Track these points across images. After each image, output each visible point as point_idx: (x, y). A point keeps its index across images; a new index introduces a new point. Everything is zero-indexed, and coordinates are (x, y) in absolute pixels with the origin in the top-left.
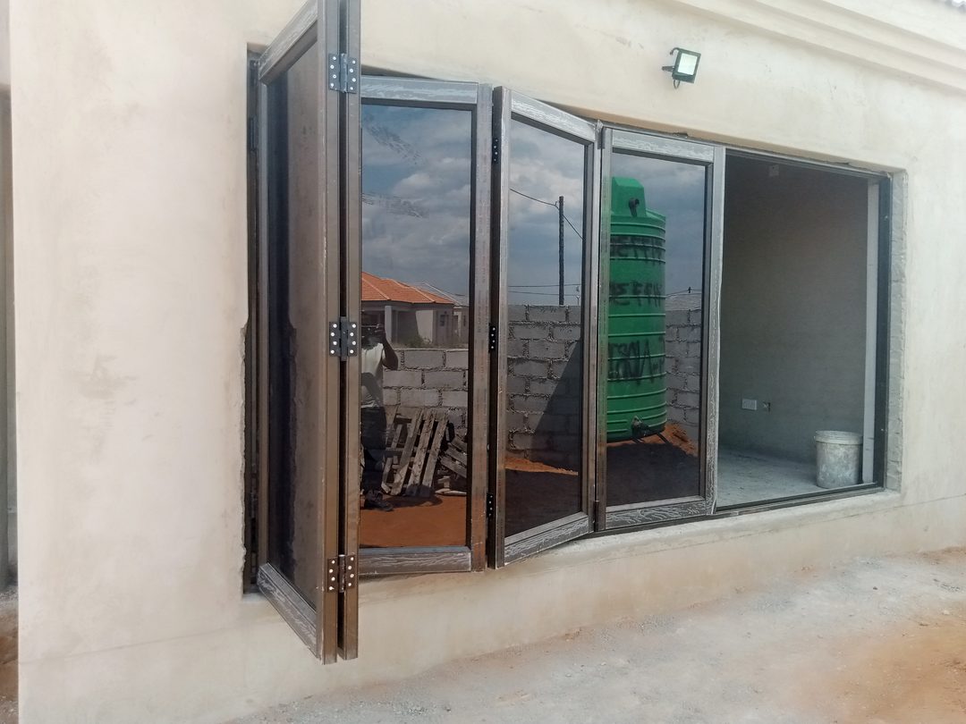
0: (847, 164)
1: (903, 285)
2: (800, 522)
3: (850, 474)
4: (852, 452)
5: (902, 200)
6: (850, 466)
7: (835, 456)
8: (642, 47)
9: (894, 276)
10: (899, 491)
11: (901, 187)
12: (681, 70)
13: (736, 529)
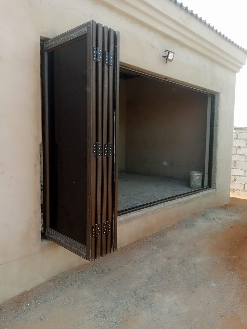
0: (205, 90)
1: (218, 128)
2: (193, 199)
3: (200, 184)
4: (201, 178)
5: (218, 102)
6: (200, 182)
7: (196, 179)
8: (157, 49)
9: (215, 125)
10: (215, 189)
11: (218, 98)
12: (169, 58)
13: (178, 203)
